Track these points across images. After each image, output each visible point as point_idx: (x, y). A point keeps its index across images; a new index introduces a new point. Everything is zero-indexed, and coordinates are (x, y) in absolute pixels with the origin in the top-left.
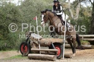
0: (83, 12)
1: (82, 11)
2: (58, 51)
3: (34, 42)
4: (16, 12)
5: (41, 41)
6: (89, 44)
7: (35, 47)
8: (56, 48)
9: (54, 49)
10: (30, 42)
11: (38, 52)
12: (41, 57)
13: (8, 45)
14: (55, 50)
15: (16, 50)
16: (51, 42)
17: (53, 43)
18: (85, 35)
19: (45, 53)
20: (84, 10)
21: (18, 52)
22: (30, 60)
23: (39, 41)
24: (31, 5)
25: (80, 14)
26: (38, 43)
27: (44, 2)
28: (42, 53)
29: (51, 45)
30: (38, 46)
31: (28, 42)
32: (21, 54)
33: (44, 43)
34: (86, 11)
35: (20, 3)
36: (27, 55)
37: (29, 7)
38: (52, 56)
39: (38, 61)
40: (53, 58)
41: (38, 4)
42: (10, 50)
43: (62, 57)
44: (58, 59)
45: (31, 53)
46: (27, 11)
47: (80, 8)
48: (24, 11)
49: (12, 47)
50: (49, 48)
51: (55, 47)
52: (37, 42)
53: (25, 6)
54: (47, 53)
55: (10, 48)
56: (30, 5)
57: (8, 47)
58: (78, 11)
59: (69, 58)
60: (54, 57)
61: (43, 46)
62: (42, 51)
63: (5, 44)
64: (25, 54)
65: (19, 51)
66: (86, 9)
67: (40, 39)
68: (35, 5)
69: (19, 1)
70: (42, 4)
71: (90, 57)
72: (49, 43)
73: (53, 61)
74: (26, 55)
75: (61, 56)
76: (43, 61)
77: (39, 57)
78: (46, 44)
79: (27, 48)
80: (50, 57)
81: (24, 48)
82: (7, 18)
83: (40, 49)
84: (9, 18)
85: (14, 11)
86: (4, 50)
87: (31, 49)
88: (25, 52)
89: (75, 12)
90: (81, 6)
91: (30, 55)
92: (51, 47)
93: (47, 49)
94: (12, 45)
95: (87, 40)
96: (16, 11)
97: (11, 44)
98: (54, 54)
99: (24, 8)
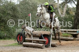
1: (68, 11)
2: (46, 41)
3: (27, 33)
4: (15, 10)
6: (71, 37)
7: (28, 37)
9: (43, 39)
10: (25, 33)
11: (31, 41)
12: (33, 45)
13: (8, 35)
16: (41, 34)
18: (69, 29)
19: (36, 42)
20: (70, 10)
23: (32, 32)
24: (28, 4)
25: (67, 13)
26: (31, 34)
27: (38, 3)
28: (34, 42)
29: (41, 36)
30: (31, 36)
32: (18, 43)
34: (71, 11)
35: (19, 2)
36: (22, 44)
37: (25, 5)
38: (42, 45)
39: (30, 48)
41: (33, 4)
42: (9, 39)
48: (22, 9)
50: (40, 39)
51: (44, 38)
53: (22, 5)
54: (38, 42)
55: (9, 38)
56: (27, 4)
57: (7, 37)
58: (65, 11)
59: (55, 47)
60: (43, 45)
61: (35, 37)
62: (34, 40)
63: (6, 34)
64: (20, 42)
65: (16, 40)
66: (72, 9)
68: (30, 5)
70: (36, 4)
71: (71, 46)
72: (39, 35)
73: (42, 49)
76: (34, 48)
77: (31, 45)
78: (37, 35)
79: (22, 38)
80: (40, 46)
81: (20, 38)
82: (8, 14)
83: (32, 39)
86: (5, 39)
87: (26, 39)
88: (20, 41)
89: (63, 11)
91: (24, 43)
92: (41, 37)
93: (38, 39)
95: (70, 34)
97: (10, 34)
98: (43, 43)
99: (22, 7)
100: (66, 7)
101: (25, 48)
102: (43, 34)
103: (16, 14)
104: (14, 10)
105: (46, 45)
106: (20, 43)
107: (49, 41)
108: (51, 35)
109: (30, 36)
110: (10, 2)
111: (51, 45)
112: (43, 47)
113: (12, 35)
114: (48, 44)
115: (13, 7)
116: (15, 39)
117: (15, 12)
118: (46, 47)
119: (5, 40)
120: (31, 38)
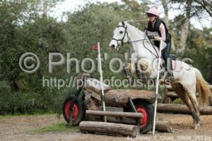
0: (194, 40)
1: (192, 37)
2: (143, 116)
4: (57, 35)
5: (107, 94)
7: (94, 106)
8: (139, 109)
9: (134, 112)
10: (84, 96)
11: (101, 118)
12: (107, 128)
13: (38, 102)
14: (136, 114)
15: (55, 113)
16: (129, 98)
17: (133, 100)
19: (116, 120)
20: (195, 36)
21: (59, 117)
22: (84, 135)
23: (103, 94)
24: (89, 22)
25: (189, 42)
26: (102, 98)
27: (115, 17)
28: (108, 121)
29: (129, 104)
30: (102, 105)
31: (80, 96)
32: (66, 122)
33: (114, 100)
34: (200, 38)
35: (66, 16)
36: (78, 125)
38: (131, 127)
39: (100, 136)
40: (133, 131)
41: (102, 20)
42: (42, 114)
43: (152, 130)
44: (144, 134)
45: (86, 120)
46: (79, 33)
47: (189, 29)
48: (73, 34)
49: (46, 107)
50: (124, 111)
51: (137, 108)
52: (98, 98)
53: (75, 23)
54: (120, 119)
55: (44, 110)
56: (87, 23)
57: (38, 108)
58: (184, 37)
59: (166, 131)
60: (134, 128)
61: (112, 106)
62: (108, 115)
63: (33, 100)
64: (73, 122)
65: (62, 116)
66: (201, 34)
67: (106, 91)
68: (96, 23)
69: (64, 13)
70: (110, 21)
72: (123, 99)
73: (133, 137)
74: (76, 123)
75: (148, 127)
76: (111, 137)
77: (102, 128)
78: (117, 101)
79: (77, 109)
80: (125, 130)
81: (71, 109)
82: (38, 46)
83: (104, 112)
84: (42, 46)
85: (53, 32)
86: (30, 113)
87: (87, 111)
88: (73, 117)
89: (179, 40)
90: (190, 25)
91: (83, 123)
92: (127, 107)
93: (121, 113)
94: (47, 102)
96: (56, 32)
97: (45, 100)
98: (135, 122)
99: (75, 28)
100: (187, 27)
101: (87, 136)
102: (132, 98)
103: (61, 47)
104: (54, 37)
105: (141, 126)
106: (71, 123)
107: (150, 118)
108: (156, 102)
109: (98, 104)
110: (44, 15)
111: (157, 126)
112: (134, 134)
113: (49, 101)
114: (148, 124)
115: (50, 27)
116: (60, 113)
117: (56, 41)
118: (143, 132)
119: (31, 116)
120: (102, 110)
